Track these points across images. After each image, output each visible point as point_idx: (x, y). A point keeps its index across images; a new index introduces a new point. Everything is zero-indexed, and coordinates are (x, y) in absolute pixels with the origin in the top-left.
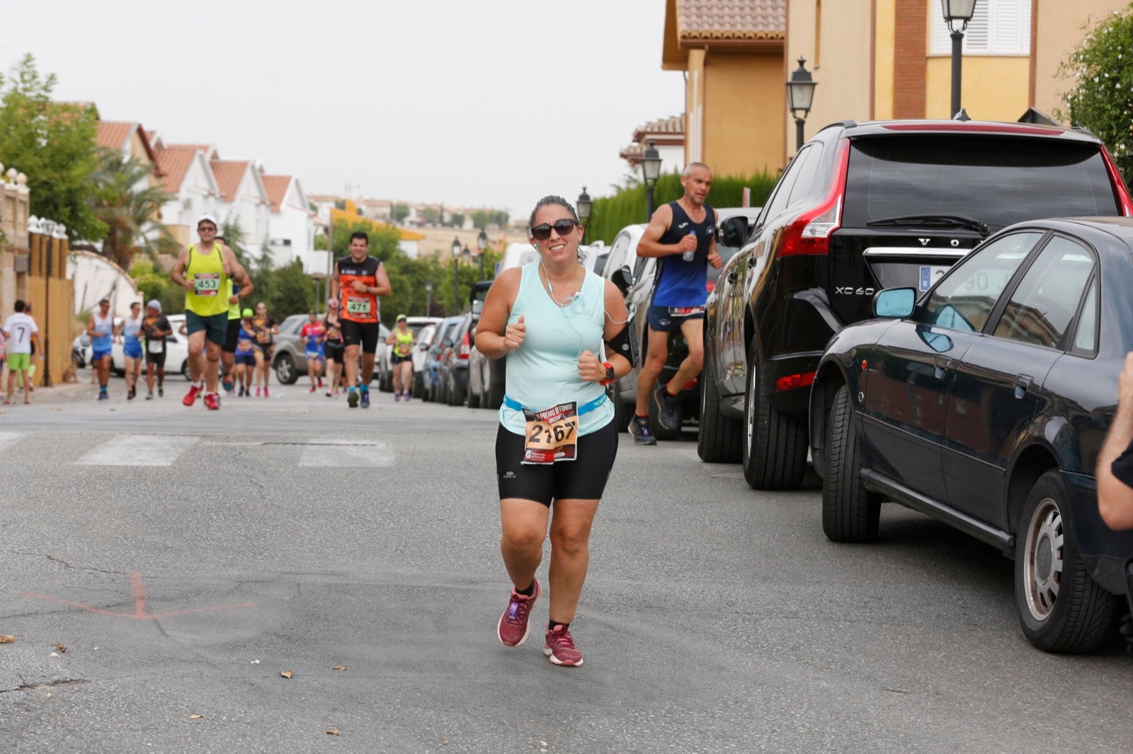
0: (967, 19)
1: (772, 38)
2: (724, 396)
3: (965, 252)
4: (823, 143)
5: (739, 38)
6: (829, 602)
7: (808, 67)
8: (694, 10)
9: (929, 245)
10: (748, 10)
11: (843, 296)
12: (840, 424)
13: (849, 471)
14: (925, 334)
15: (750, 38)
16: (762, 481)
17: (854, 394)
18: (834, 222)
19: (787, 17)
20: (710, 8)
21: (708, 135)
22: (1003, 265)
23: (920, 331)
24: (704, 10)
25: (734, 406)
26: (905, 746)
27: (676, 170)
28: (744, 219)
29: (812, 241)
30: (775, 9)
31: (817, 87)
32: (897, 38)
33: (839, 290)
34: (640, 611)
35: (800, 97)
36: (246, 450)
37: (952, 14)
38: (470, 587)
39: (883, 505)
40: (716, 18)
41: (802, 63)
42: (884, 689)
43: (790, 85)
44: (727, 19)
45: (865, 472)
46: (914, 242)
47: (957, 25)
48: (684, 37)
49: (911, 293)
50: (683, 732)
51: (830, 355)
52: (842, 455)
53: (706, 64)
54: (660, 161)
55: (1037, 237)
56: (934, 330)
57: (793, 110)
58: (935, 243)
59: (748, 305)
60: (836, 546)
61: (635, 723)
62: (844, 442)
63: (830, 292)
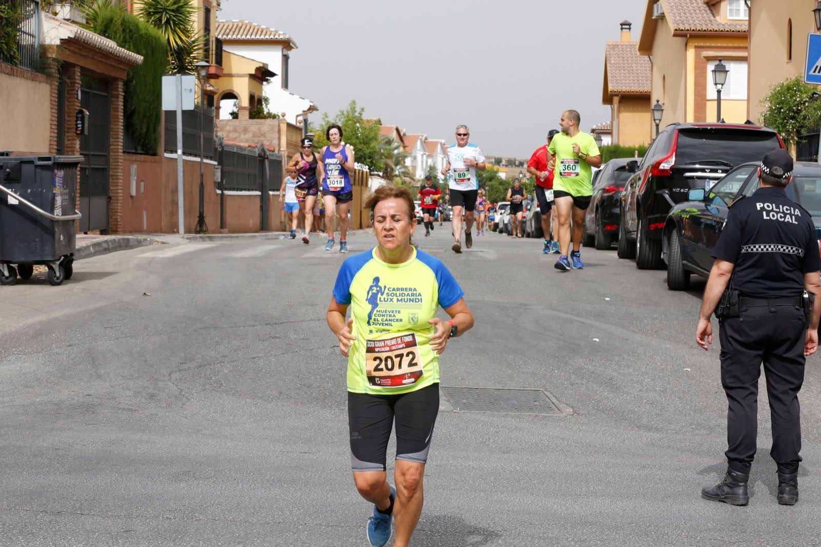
0: (722, 85)
1: (646, 92)
2: (628, 232)
3: (724, 175)
4: (667, 132)
5: (633, 92)
6: (671, 313)
7: (660, 103)
8: (615, 81)
9: (710, 172)
10: (636, 81)
11: (675, 192)
12: (674, 243)
13: (678, 262)
14: (708, 207)
15: (637, 92)
16: (643, 265)
17: (680, 232)
18: (672, 162)
19: (651, 84)
20: (622, 80)
21: (621, 130)
22: (739, 180)
23: (706, 206)
24: (619, 81)
25: (632, 236)
26: (699, 370)
27: (608, 144)
28: (636, 162)
29: (664, 170)
30: (646, 80)
31: (664, 111)
32: (695, 93)
33: (674, 190)
34: (594, 317)
35: (657, 115)
36: (438, 253)
37: (717, 82)
38: (527, 307)
39: (691, 275)
40: (624, 84)
41: (658, 101)
42: (691, 347)
43: (653, 110)
44: (628, 84)
45: (684, 262)
46: (703, 170)
47: (719, 87)
48: (611, 92)
49: (703, 190)
50: (612, 364)
51: (671, 216)
52: (675, 256)
53: (620, 102)
54: (602, 140)
55: (753, 169)
56: (711, 205)
57: (655, 120)
58: (712, 171)
59: (638, 196)
60: (673, 292)
61: (593, 361)
62: (676, 250)
63: (670, 190)
